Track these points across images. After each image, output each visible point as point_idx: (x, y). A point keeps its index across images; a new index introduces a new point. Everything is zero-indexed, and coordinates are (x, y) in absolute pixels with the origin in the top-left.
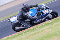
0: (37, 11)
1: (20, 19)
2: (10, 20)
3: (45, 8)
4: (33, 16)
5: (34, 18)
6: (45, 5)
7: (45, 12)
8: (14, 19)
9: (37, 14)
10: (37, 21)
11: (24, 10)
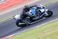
0: (36, 10)
1: (22, 17)
2: (14, 17)
3: (42, 7)
4: (33, 14)
5: (33, 16)
6: (42, 5)
7: (42, 11)
8: (18, 17)
9: (36, 12)
10: (36, 18)
11: (25, 10)
